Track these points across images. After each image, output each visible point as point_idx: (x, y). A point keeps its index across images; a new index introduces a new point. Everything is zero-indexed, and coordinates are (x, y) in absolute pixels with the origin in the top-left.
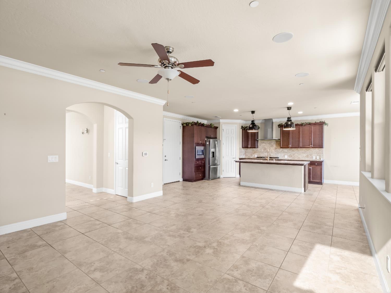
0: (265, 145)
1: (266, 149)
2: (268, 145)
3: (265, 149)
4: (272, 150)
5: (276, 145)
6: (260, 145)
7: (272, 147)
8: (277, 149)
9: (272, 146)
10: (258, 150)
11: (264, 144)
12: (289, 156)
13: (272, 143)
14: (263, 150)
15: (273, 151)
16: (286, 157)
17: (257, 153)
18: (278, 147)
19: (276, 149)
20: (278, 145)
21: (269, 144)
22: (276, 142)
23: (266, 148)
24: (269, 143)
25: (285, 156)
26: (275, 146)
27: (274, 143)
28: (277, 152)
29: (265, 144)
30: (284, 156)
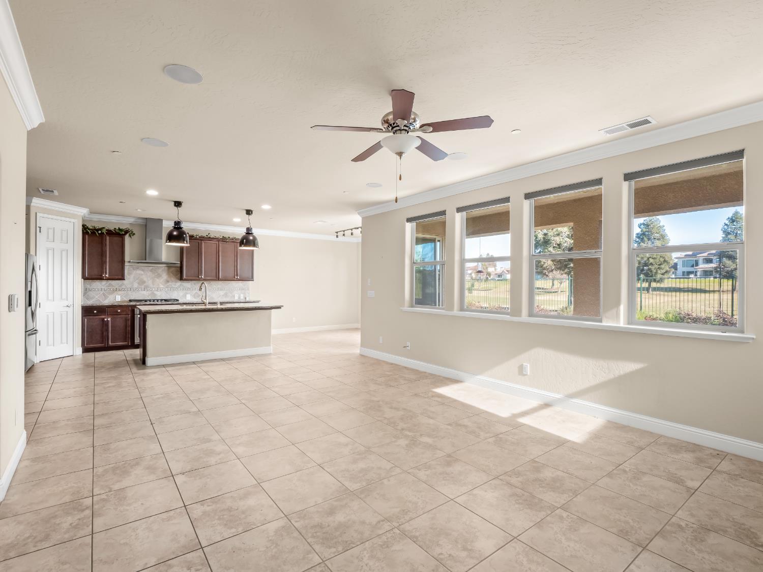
0: (142, 275)
1: (144, 282)
2: (149, 273)
3: (142, 282)
4: (159, 285)
5: (168, 274)
6: (129, 274)
7: (158, 278)
8: (170, 283)
9: (159, 276)
10: (123, 284)
11: (139, 272)
12: (194, 296)
13: (160, 271)
14: (136, 285)
15: (162, 286)
16: (189, 298)
17: (120, 290)
18: (172, 279)
19: (168, 282)
20: (171, 274)
21: (151, 271)
22: (168, 269)
23: (145, 279)
24: (152, 269)
25: (187, 295)
26: (165, 276)
27: (162, 269)
28: (169, 289)
29: (143, 270)
30: (185, 296)
